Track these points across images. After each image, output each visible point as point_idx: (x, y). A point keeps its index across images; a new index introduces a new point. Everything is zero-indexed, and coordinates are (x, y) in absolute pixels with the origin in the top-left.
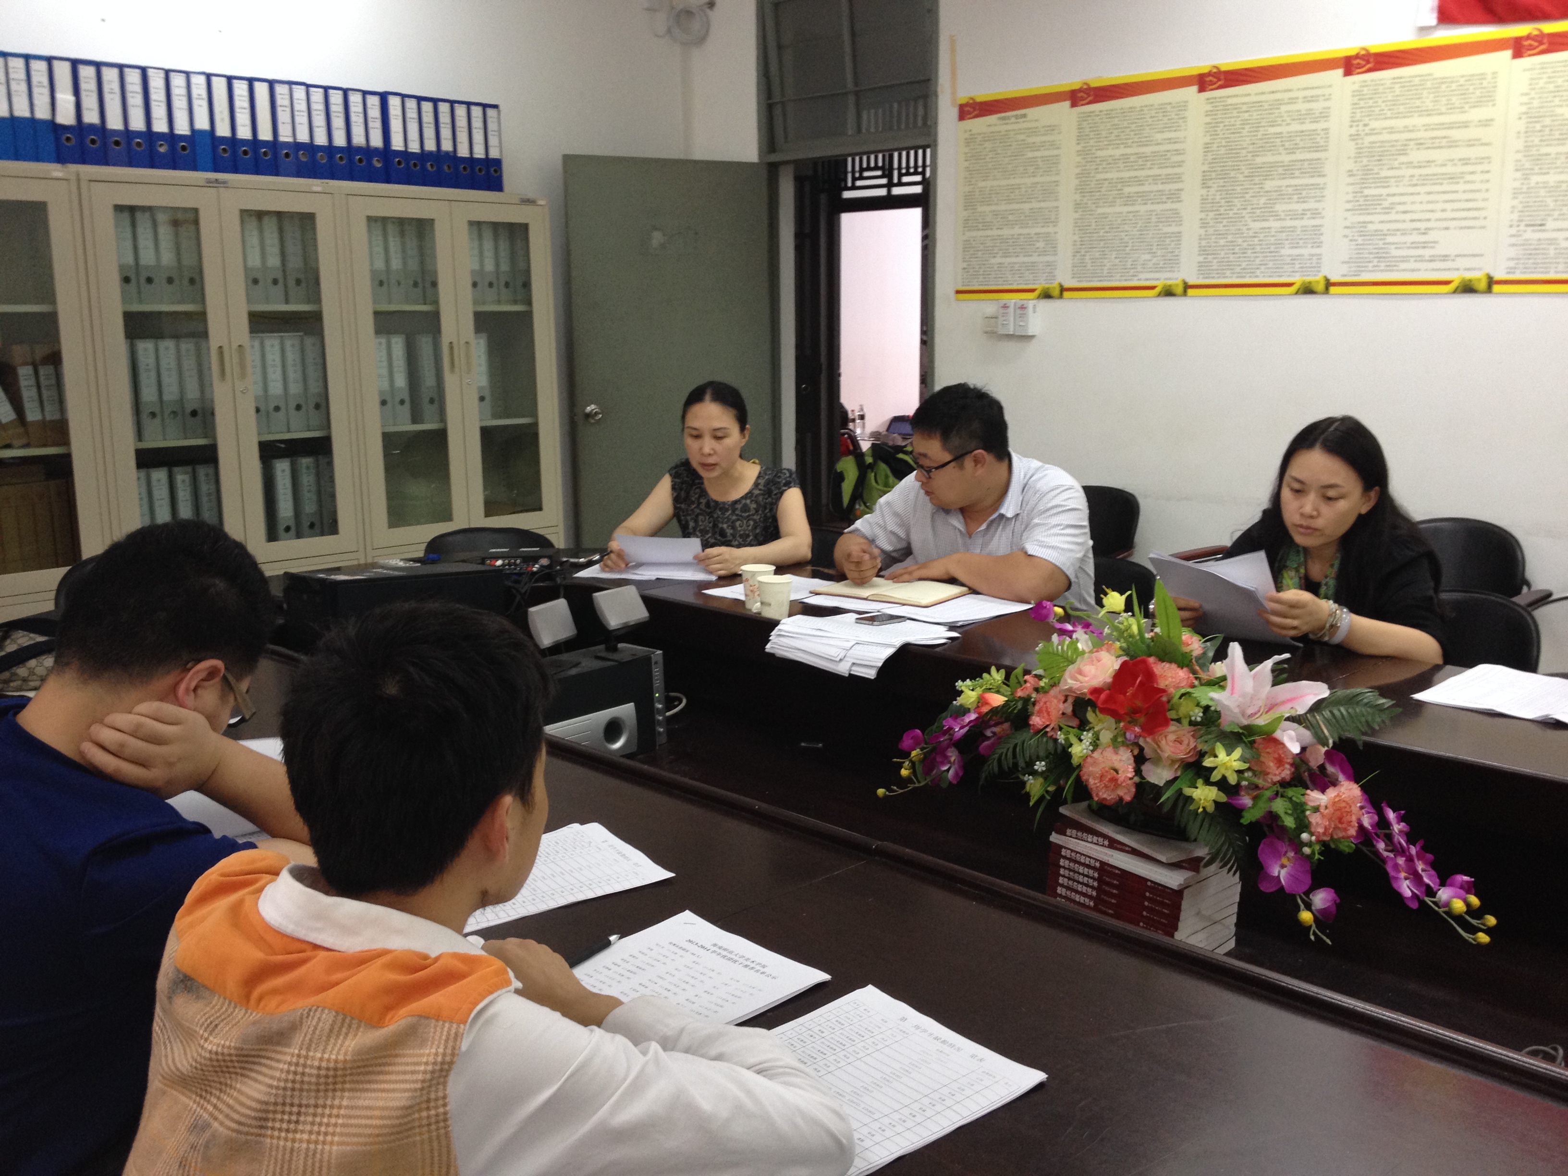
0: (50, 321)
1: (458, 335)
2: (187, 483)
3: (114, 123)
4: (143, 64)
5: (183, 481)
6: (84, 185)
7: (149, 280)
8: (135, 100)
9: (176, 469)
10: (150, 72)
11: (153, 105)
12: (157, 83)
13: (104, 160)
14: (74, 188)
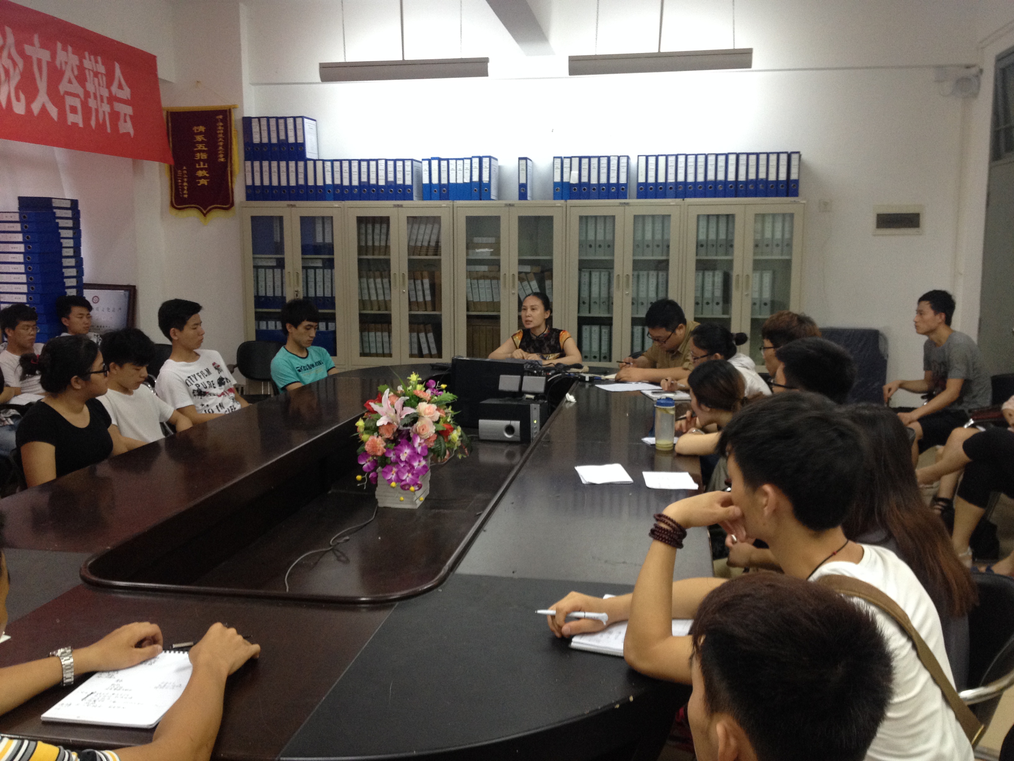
0: (551, 262)
1: (743, 271)
2: (607, 333)
3: (594, 181)
4: (609, 155)
5: (605, 332)
6: (568, 208)
7: (600, 246)
8: (604, 171)
9: (603, 327)
10: (611, 158)
11: (611, 172)
12: (614, 162)
13: (588, 197)
14: (564, 209)
